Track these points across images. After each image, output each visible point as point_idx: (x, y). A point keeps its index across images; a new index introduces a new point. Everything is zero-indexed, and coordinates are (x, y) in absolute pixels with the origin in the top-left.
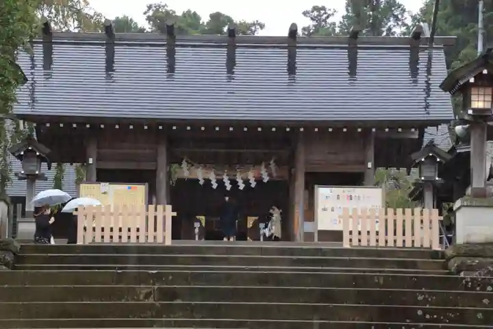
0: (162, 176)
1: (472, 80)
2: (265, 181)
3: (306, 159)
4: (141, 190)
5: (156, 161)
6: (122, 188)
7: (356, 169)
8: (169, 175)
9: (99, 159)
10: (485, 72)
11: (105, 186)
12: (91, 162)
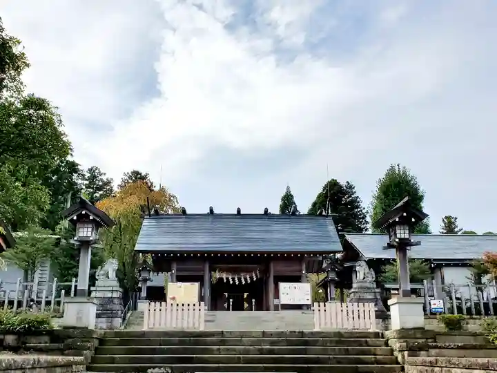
0: (207, 278)
1: (397, 220)
2: (255, 280)
3: (274, 269)
4: (197, 285)
5: (204, 271)
6: (188, 284)
7: (298, 274)
8: (211, 277)
9: (178, 270)
10: (405, 214)
11: (179, 284)
12: (173, 272)
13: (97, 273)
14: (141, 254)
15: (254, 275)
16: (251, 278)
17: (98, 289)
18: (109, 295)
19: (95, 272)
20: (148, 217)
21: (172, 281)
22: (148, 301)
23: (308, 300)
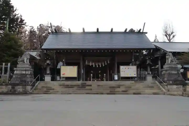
3: (117, 59)
12: (64, 60)
13: (18, 60)
14: (45, 51)
15: (103, 63)
16: (102, 65)
17: (18, 69)
18: (24, 72)
19: (17, 60)
20: (52, 34)
21: (63, 65)
22: (50, 75)
23: (135, 74)
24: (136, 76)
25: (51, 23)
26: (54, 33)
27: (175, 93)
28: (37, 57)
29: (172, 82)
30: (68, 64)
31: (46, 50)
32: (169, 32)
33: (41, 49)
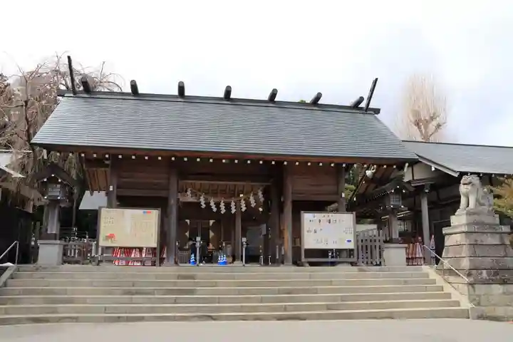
0: (173, 203)
3: (293, 189)
4: (155, 214)
5: (168, 189)
7: (331, 198)
9: (119, 186)
12: (111, 188)
20: (72, 95)
21: (110, 206)
22: (58, 242)
23: (349, 241)
24: (351, 246)
25: (69, 57)
26: (81, 92)
27: (500, 311)
28: (12, 172)
29: (489, 274)
30: (126, 201)
31: (49, 148)
32: (424, 115)
33: (28, 147)
